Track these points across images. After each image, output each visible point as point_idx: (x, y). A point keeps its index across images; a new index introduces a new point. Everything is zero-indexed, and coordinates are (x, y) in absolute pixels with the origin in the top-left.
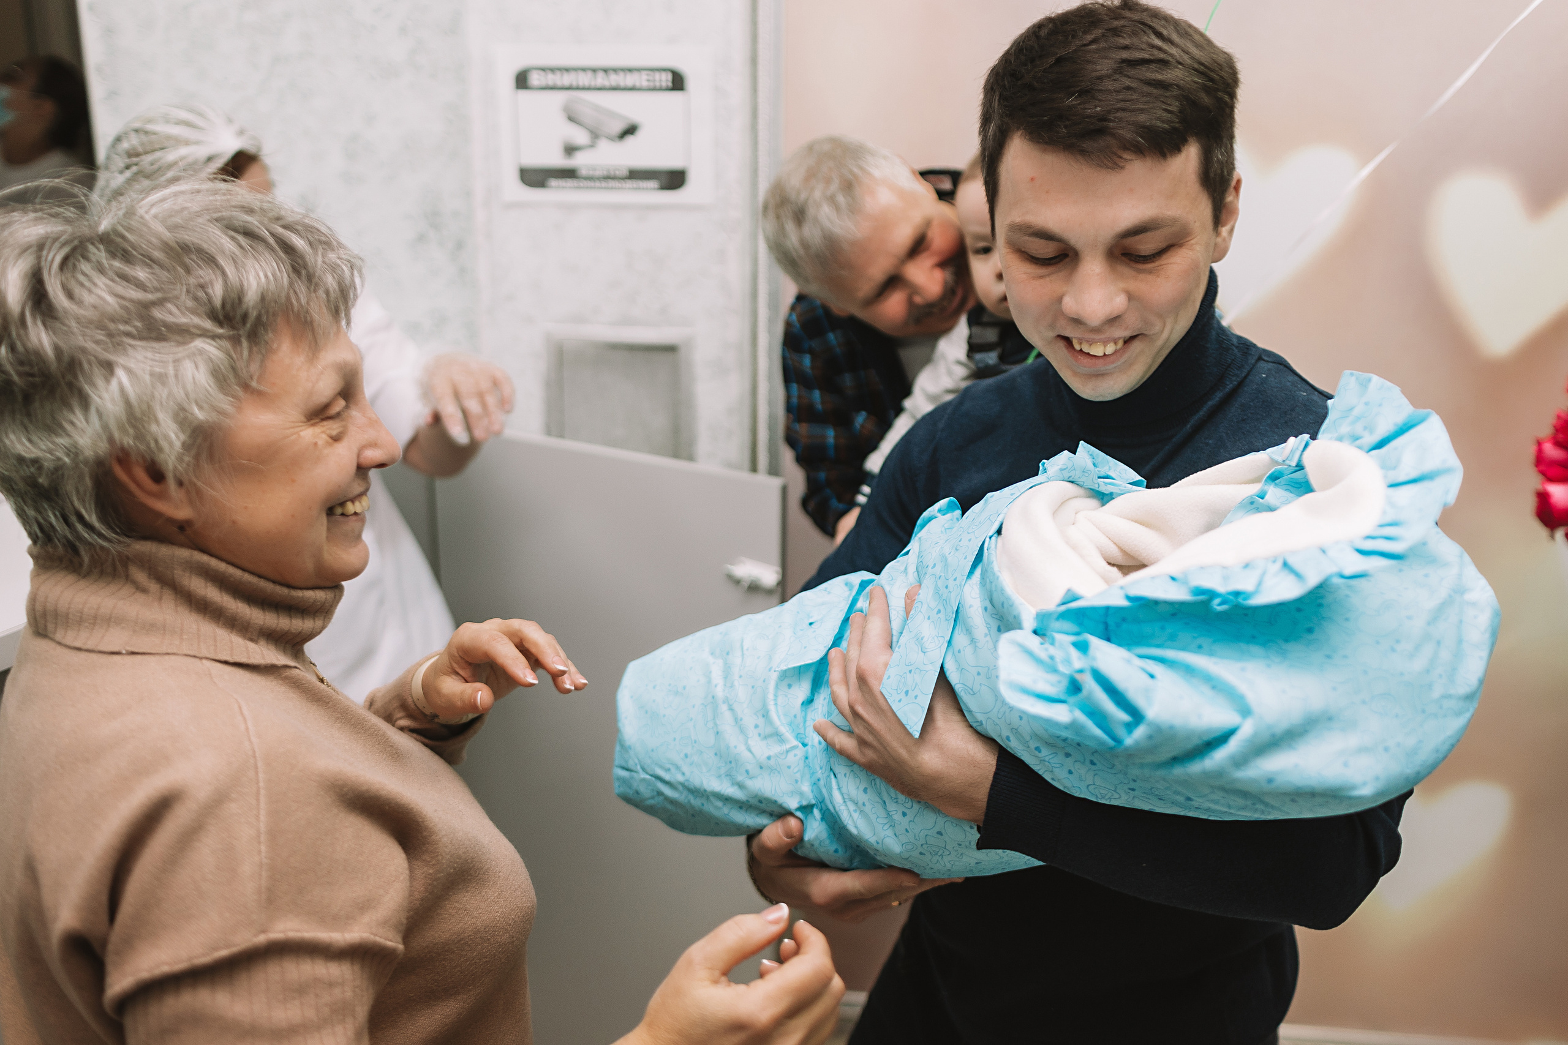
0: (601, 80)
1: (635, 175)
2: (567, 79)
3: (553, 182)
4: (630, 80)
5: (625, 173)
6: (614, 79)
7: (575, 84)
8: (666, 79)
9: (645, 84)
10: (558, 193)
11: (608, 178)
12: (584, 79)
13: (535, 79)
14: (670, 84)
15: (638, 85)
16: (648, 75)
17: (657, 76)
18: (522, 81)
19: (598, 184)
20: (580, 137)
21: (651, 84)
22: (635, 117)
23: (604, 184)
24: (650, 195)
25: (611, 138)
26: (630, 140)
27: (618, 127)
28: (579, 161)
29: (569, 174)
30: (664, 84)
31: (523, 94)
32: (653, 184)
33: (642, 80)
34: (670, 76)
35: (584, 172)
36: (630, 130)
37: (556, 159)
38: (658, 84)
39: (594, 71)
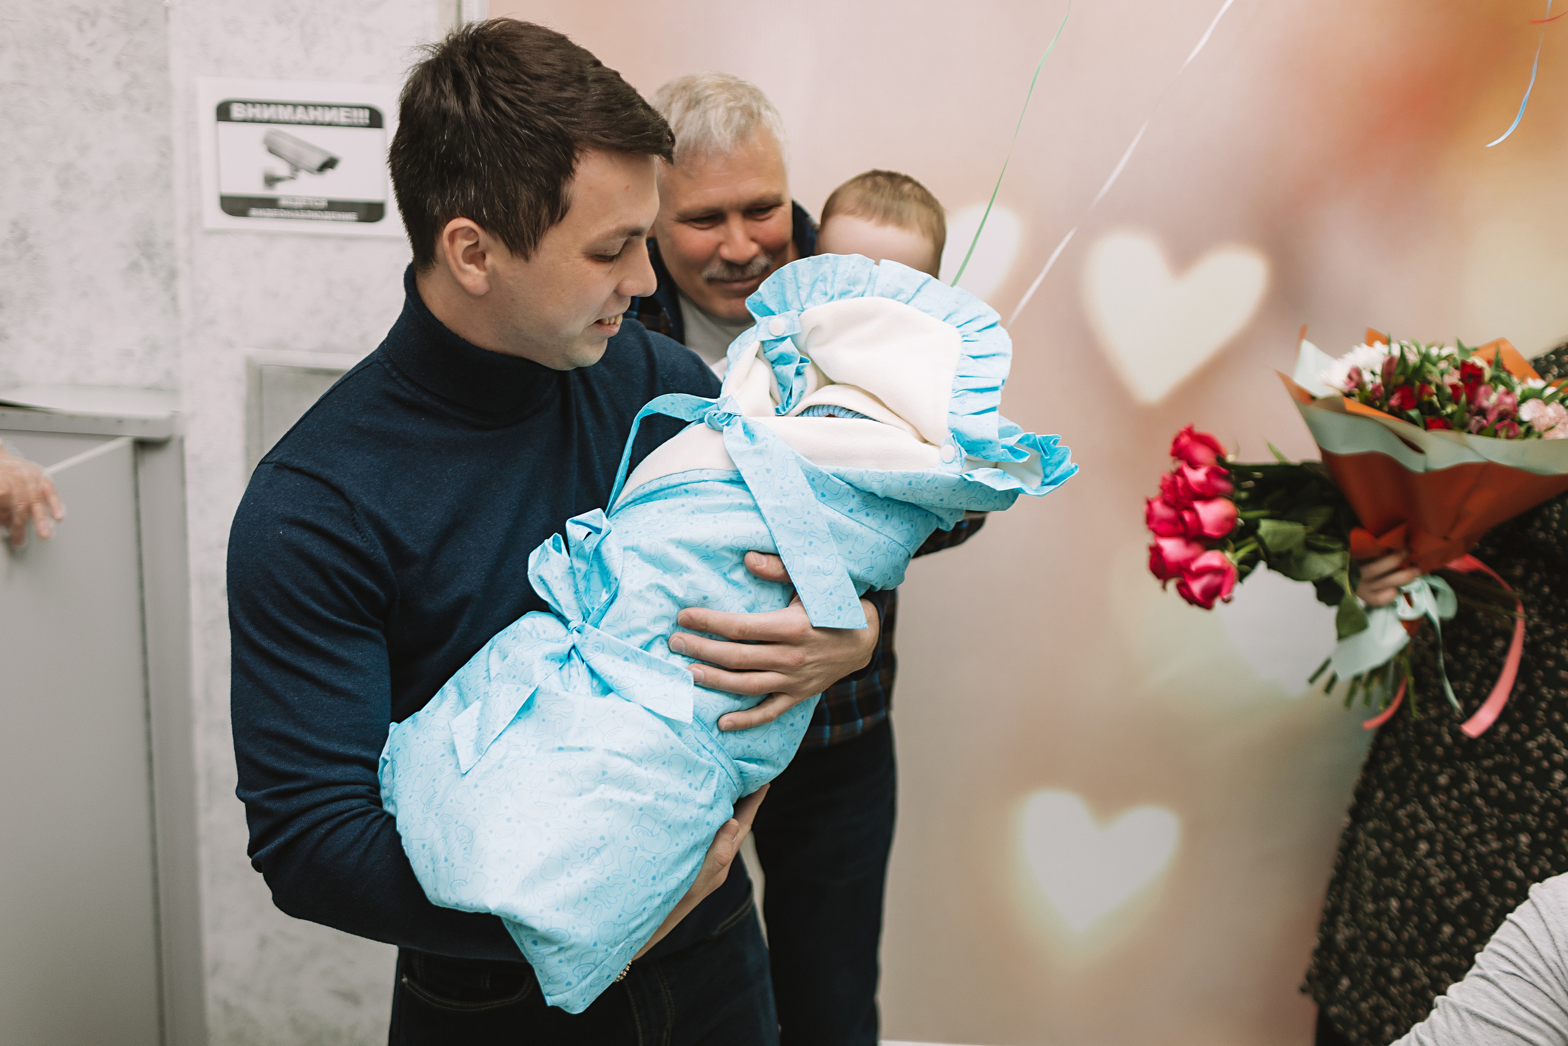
0: (300, 114)
1: (334, 206)
2: (267, 113)
3: (254, 212)
4: (329, 116)
5: (324, 204)
6: (313, 115)
7: (274, 117)
8: (364, 116)
9: (343, 120)
10: (259, 222)
11: (307, 209)
12: (285, 113)
13: (236, 111)
14: (367, 121)
15: (336, 120)
16: (346, 112)
17: (355, 112)
18: (223, 112)
19: (297, 214)
20: (281, 168)
21: (349, 121)
22: (335, 152)
23: (303, 214)
24: (348, 226)
25: (310, 171)
26: (329, 173)
27: (318, 160)
28: (280, 191)
29: (270, 203)
30: (362, 121)
31: (224, 125)
32: (352, 216)
33: (341, 116)
34: (367, 113)
35: (283, 202)
36: (330, 164)
37: (257, 189)
38: (355, 121)
39: (295, 106)
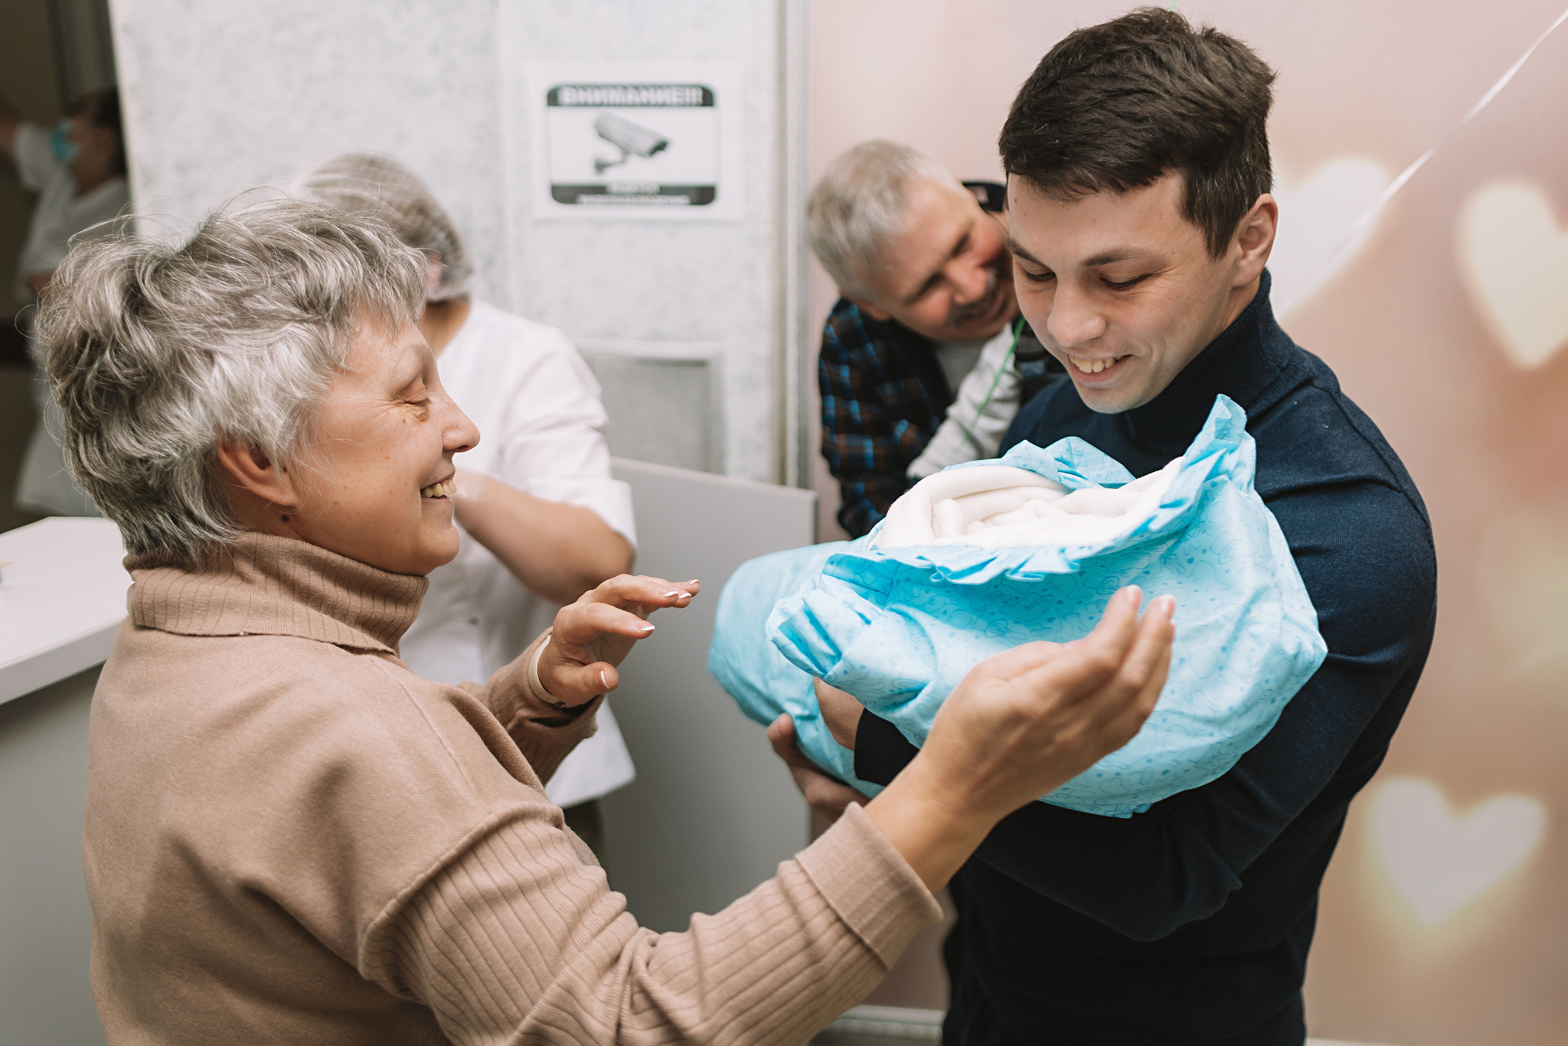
0: (631, 97)
1: (665, 191)
2: (597, 96)
3: (585, 198)
4: (660, 96)
5: (656, 188)
6: (645, 96)
7: (605, 101)
8: (696, 96)
9: (675, 100)
10: (588, 209)
11: (639, 194)
12: (615, 96)
13: (566, 96)
14: (700, 100)
15: (668, 101)
16: (678, 91)
17: (687, 92)
18: (553, 98)
19: (629, 200)
20: (610, 153)
21: (681, 100)
22: (665, 133)
23: (634, 200)
24: (681, 210)
25: (642, 155)
26: (661, 156)
27: (649, 143)
28: (610, 178)
29: (599, 190)
30: (694, 100)
31: (554, 111)
32: (683, 199)
33: (672, 96)
34: (700, 93)
35: (615, 188)
36: (661, 147)
37: (586, 176)
38: (688, 100)
39: (625, 88)
